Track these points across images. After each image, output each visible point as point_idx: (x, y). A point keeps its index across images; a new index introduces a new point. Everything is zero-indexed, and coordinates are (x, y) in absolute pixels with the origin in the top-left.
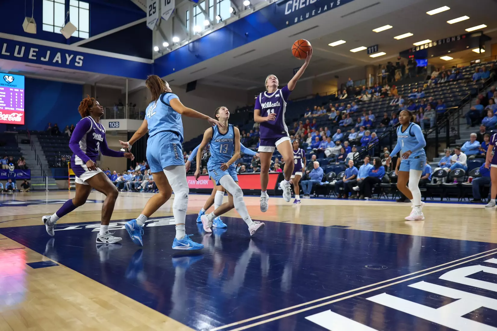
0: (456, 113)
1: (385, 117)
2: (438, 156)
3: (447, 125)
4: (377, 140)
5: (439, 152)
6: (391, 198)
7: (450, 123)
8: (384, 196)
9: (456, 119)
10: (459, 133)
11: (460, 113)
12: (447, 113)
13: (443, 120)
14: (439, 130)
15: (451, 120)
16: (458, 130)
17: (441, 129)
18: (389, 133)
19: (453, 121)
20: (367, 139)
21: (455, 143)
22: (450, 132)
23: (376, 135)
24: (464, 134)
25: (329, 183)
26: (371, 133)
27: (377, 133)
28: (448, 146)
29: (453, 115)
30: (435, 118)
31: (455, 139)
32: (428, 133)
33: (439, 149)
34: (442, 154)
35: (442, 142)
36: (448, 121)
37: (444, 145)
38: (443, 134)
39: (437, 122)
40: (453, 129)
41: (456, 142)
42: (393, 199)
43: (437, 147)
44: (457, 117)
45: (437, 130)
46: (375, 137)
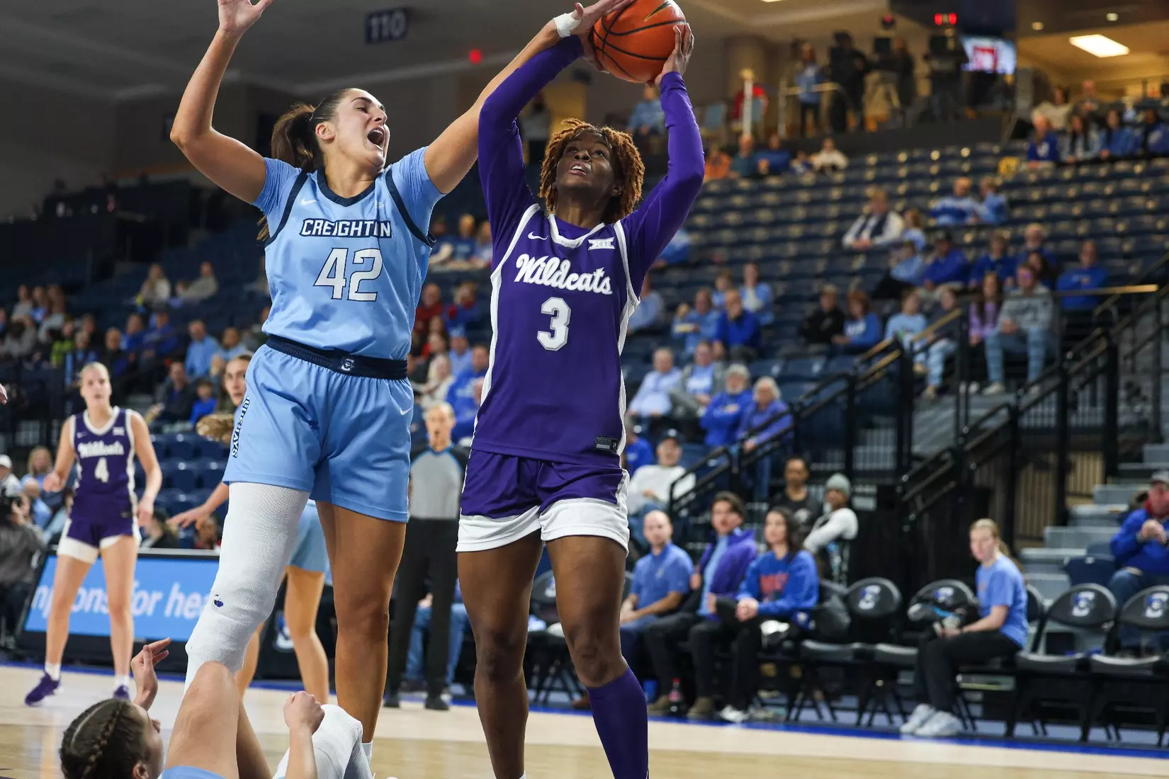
0: (1146, 312)
1: (826, 304)
3: (1111, 371)
4: (786, 422)
5: (1069, 501)
6: (848, 718)
7: (1121, 362)
8: (815, 706)
9: (1149, 346)
10: (1157, 413)
11: (1165, 318)
12: (1106, 313)
13: (1089, 348)
14: (1075, 394)
15: (1125, 348)
16: (1157, 401)
17: (1082, 387)
18: (841, 385)
19: (1133, 355)
21: (1140, 459)
22: (1122, 407)
23: (776, 392)
26: (754, 380)
27: (780, 381)
28: (1111, 473)
29: (1132, 324)
30: (1049, 332)
31: (1141, 443)
32: (1025, 401)
33: (1073, 483)
34: (1084, 509)
35: (1087, 449)
36: (1113, 352)
37: (1089, 469)
38: (1088, 414)
39: (1065, 350)
40: (1135, 392)
41: (1146, 456)
42: (858, 723)
43: (1064, 470)
44: (1150, 332)
45: (1062, 389)
46: (771, 401)
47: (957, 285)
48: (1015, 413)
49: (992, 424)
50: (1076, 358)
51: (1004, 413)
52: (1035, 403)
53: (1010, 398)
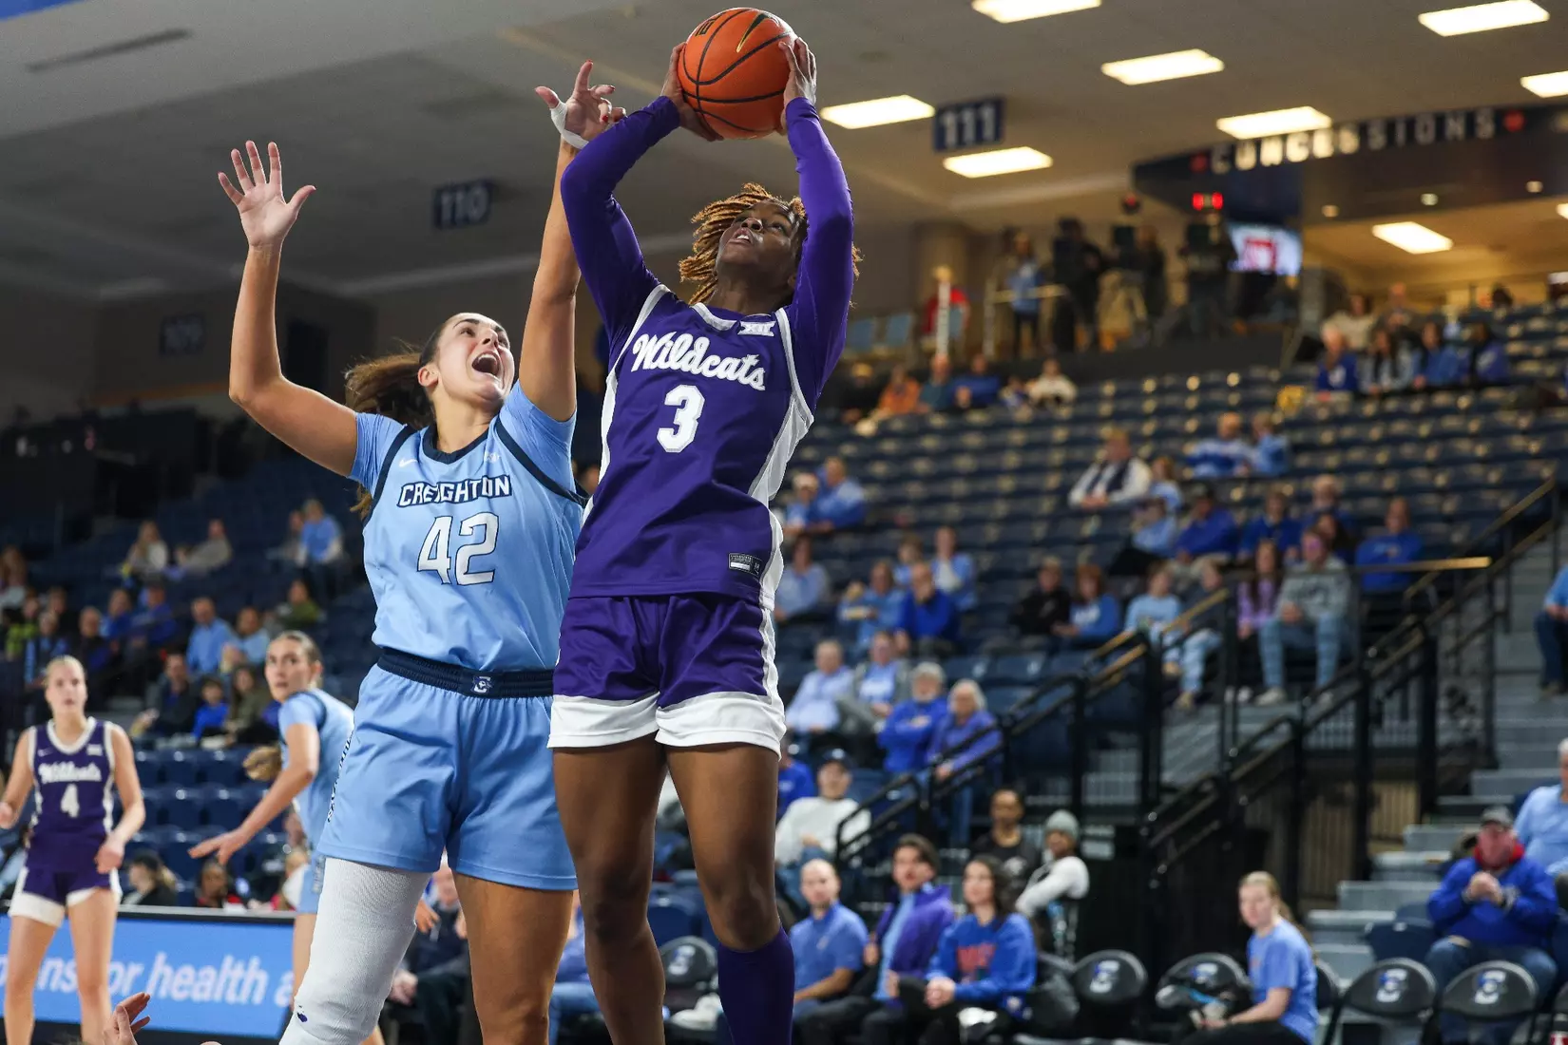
0: (1472, 595)
1: (1047, 582)
2: (1365, 870)
3: (1429, 671)
4: (994, 741)
5: (1373, 847)
7: (1441, 660)
9: (1478, 640)
10: (1489, 729)
11: (1500, 603)
12: (1421, 596)
13: (1399, 642)
14: (1380, 704)
15: (1447, 643)
16: (1489, 713)
17: (1389, 694)
18: (1067, 691)
19: (1457, 651)
20: (921, 722)
22: (1442, 721)
23: (980, 701)
24: (1521, 735)
25: (673, 1011)
27: (986, 685)
28: (1429, 809)
29: (1456, 610)
30: (1345, 619)
31: (1468, 769)
32: (1314, 712)
33: (1377, 822)
34: (1391, 858)
35: (1395, 777)
36: (1430, 647)
37: (1399, 802)
38: (1397, 731)
39: (1366, 645)
40: (1459, 701)
41: (1475, 787)
43: (1365, 806)
44: (1478, 622)
45: (1362, 697)
46: (972, 713)
47: (1222, 558)
48: (1300, 729)
49: (1269, 743)
50: (1382, 655)
51: (1284, 728)
52: (1327, 716)
53: (1293, 710)
